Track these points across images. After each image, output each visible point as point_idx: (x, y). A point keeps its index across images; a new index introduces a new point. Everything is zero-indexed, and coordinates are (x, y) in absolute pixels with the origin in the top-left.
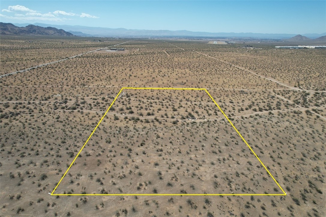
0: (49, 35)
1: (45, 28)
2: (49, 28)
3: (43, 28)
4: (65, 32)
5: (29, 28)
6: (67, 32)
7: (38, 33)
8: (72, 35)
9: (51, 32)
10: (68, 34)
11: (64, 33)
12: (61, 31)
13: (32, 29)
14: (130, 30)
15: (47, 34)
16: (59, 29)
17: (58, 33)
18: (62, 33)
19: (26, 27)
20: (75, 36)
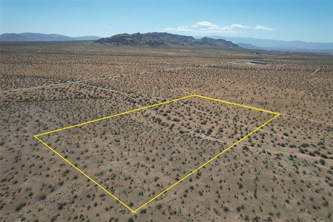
0: (217, 46)
1: (216, 40)
2: (220, 40)
3: (214, 39)
4: (232, 43)
5: (203, 40)
6: (235, 44)
7: (209, 44)
8: (238, 46)
9: (220, 43)
10: (235, 45)
11: (231, 45)
12: (228, 43)
13: (205, 41)
14: (309, 43)
15: (215, 45)
16: (227, 40)
17: (226, 44)
18: (230, 45)
19: (202, 39)
20: (241, 48)
